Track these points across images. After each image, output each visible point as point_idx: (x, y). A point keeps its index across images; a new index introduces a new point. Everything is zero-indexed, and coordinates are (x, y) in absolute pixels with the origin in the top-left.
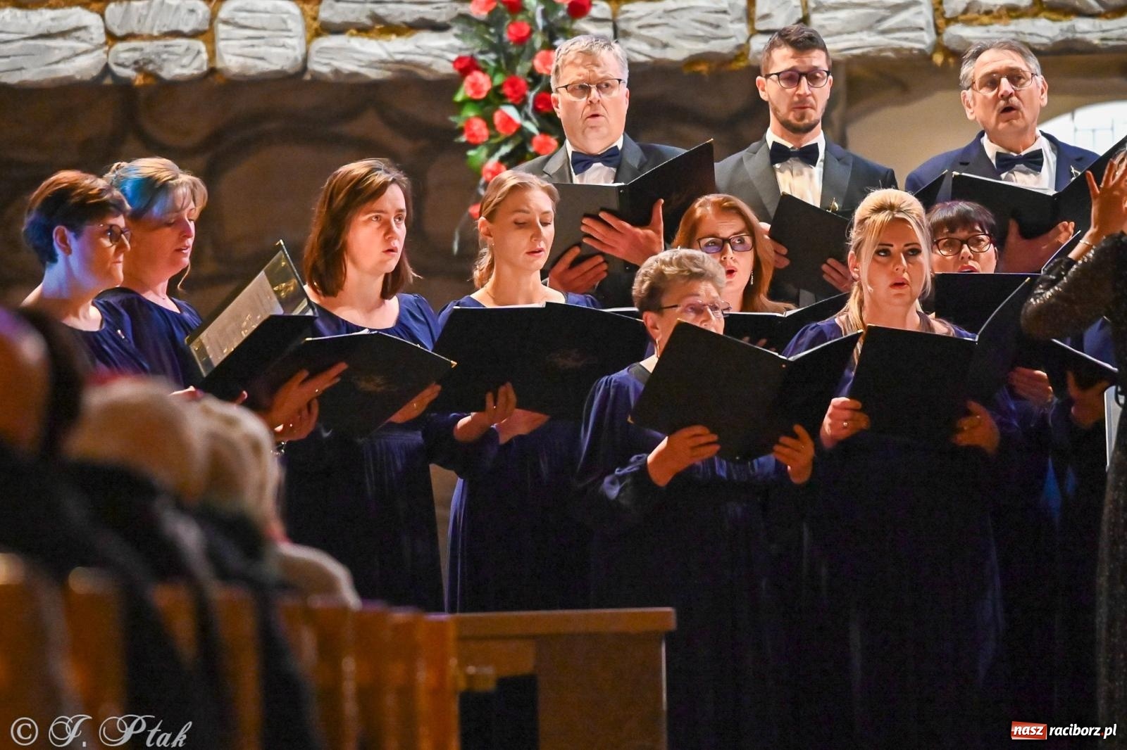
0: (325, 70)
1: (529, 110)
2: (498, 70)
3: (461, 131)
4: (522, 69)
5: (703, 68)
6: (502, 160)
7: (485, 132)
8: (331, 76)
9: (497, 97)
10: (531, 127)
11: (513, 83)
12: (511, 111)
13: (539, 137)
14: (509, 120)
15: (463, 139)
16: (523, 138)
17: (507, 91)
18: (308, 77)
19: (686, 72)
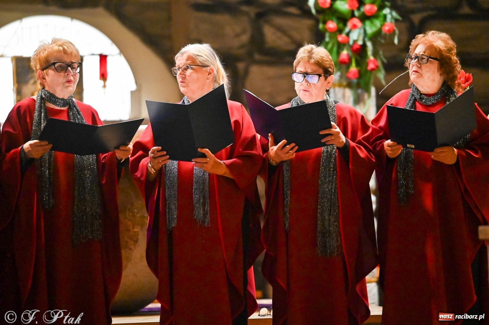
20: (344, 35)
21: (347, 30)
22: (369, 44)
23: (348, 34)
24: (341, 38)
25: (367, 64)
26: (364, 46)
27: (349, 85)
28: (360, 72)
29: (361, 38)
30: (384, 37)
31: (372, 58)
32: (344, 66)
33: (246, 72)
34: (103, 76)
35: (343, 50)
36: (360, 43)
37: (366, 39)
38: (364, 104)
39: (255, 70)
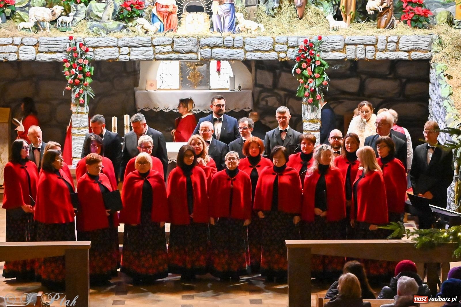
0: (39, 60)
1: (77, 70)
2: (71, 61)
3: (64, 73)
4: (76, 61)
5: (110, 61)
6: (72, 79)
7: (69, 74)
8: (40, 61)
9: (71, 67)
10: (77, 73)
11: (74, 65)
12: (73, 70)
13: (79, 75)
14: (73, 72)
15: (65, 75)
16: (76, 75)
17: (73, 66)
18: (36, 60)
19: (107, 61)
20: (306, 85)
21: (308, 82)
22: (317, 89)
23: (309, 84)
24: (306, 86)
25: (316, 98)
26: (315, 89)
27: (309, 104)
28: (313, 100)
29: (314, 86)
30: (324, 86)
31: (318, 94)
32: (308, 98)
33: (280, 74)
34: (219, 70)
35: (306, 91)
36: (313, 88)
37: (316, 87)
38: (316, 112)
39: (283, 74)
